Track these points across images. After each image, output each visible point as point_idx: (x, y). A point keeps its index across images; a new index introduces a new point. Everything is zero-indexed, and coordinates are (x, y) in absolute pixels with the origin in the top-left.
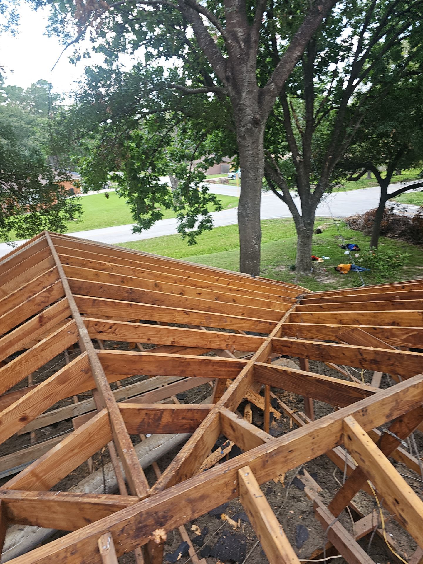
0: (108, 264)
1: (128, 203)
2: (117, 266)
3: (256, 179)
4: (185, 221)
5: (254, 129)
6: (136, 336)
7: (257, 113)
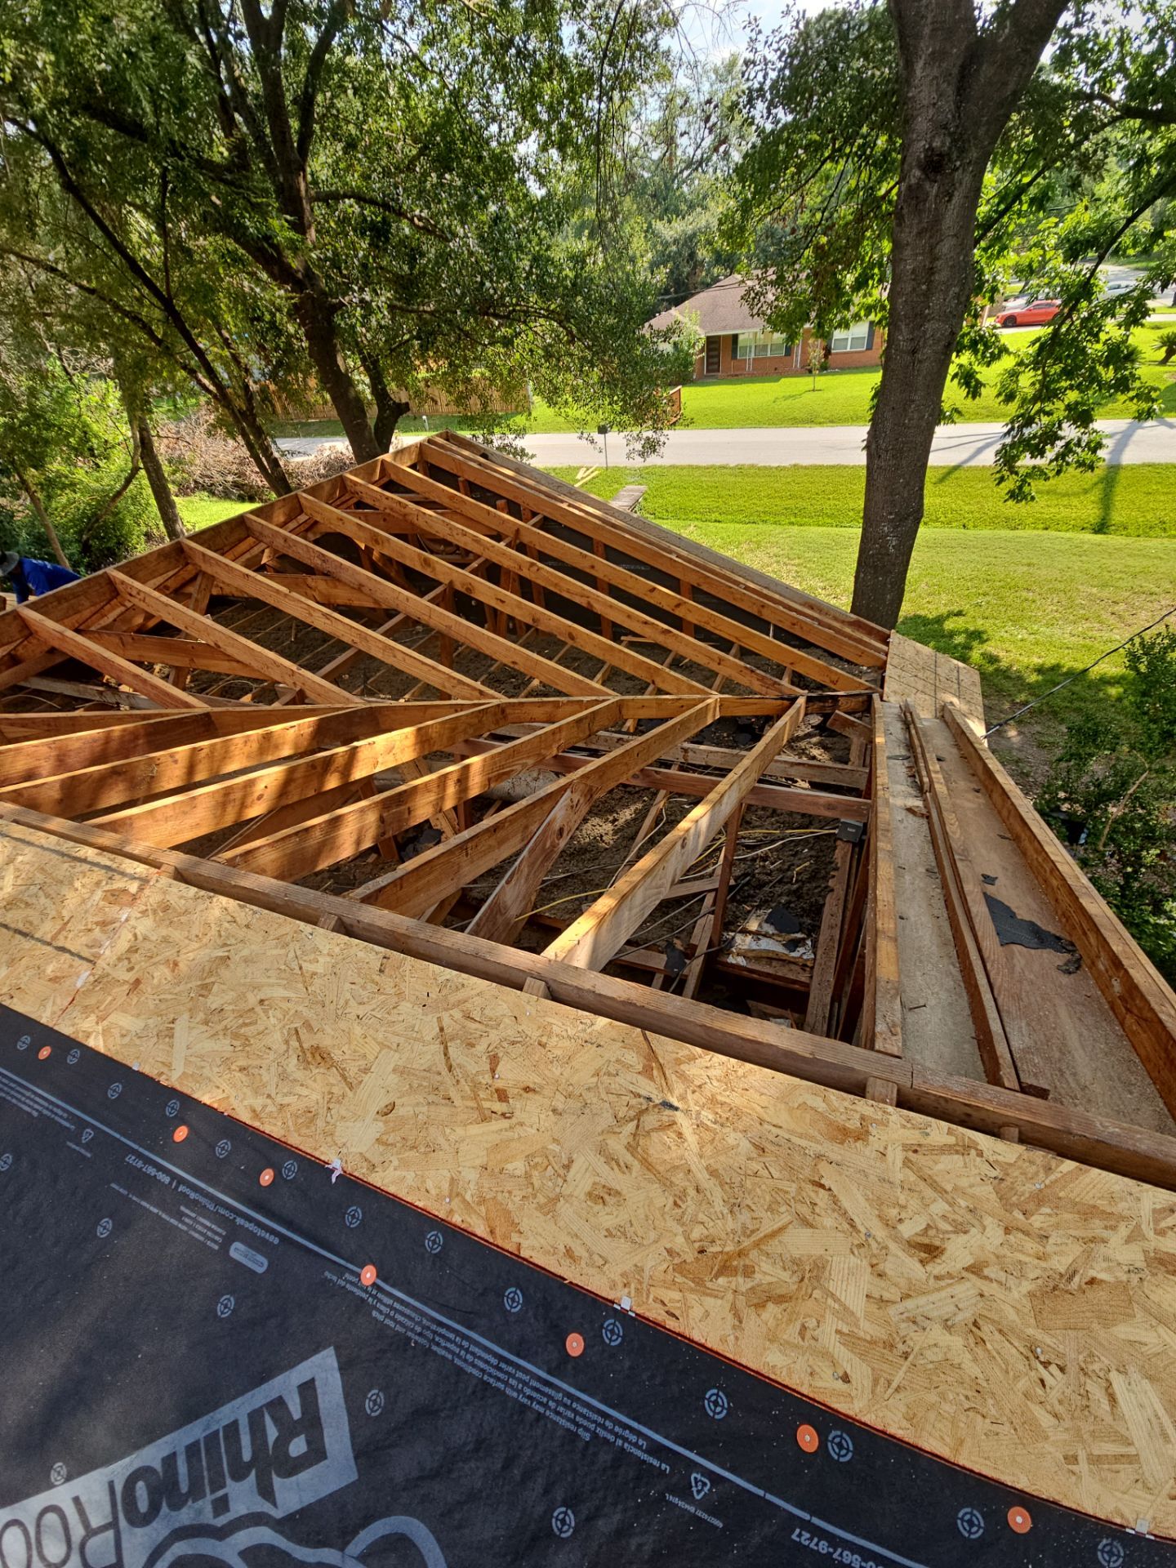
3: (914, 352)
5: (927, 186)
7: (945, 127)
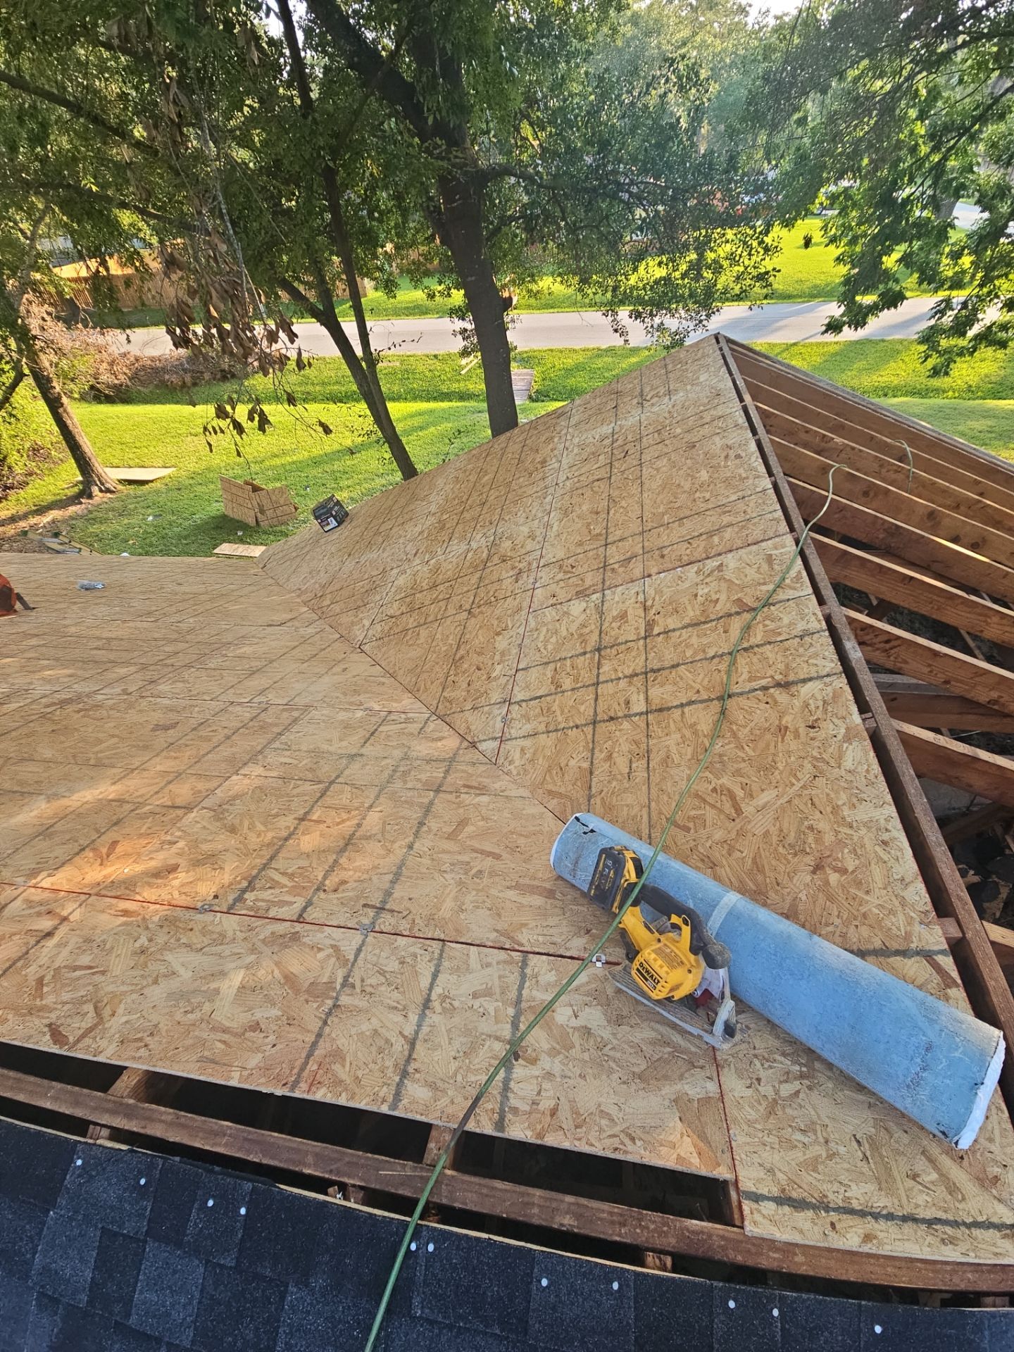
0: (838, 440)
1: (839, 260)
2: (853, 449)
4: (947, 320)
6: (926, 670)
